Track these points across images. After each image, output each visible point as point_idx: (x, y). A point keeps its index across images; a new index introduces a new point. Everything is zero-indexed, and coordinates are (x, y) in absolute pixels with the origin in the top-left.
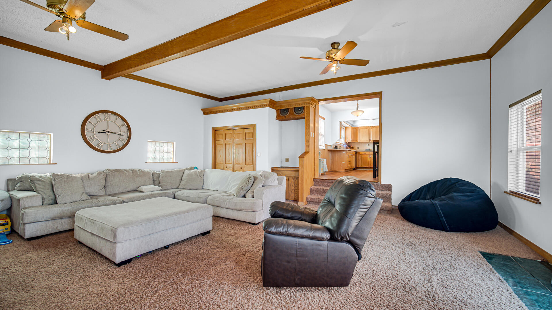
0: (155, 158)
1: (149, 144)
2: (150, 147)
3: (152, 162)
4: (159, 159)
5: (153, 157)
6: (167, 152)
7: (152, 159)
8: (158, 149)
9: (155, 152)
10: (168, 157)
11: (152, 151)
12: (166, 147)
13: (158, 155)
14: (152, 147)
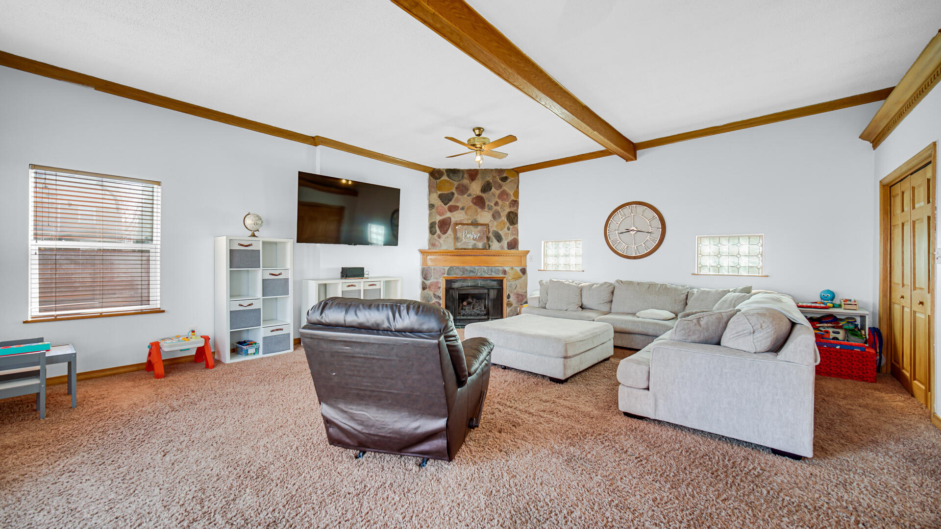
0: (719, 267)
1: (706, 242)
2: (708, 247)
3: (712, 273)
4: (727, 268)
5: (713, 265)
6: (748, 254)
7: (711, 268)
8: (724, 249)
9: (718, 255)
10: (751, 265)
11: (712, 254)
12: (744, 247)
13: (726, 262)
14: (713, 246)
